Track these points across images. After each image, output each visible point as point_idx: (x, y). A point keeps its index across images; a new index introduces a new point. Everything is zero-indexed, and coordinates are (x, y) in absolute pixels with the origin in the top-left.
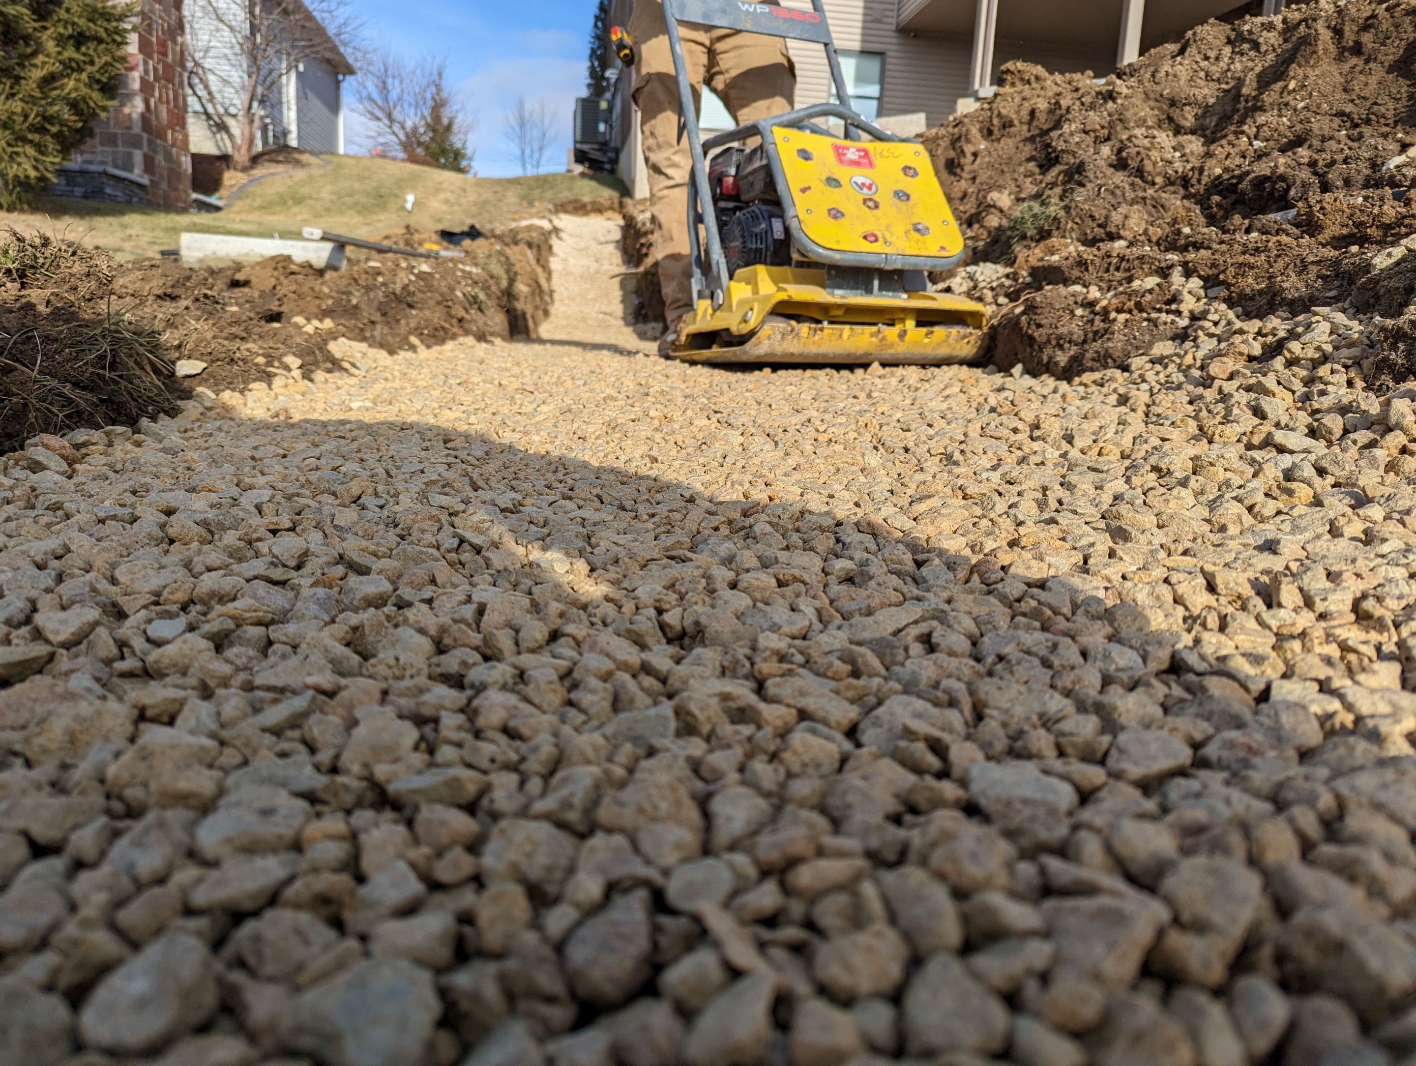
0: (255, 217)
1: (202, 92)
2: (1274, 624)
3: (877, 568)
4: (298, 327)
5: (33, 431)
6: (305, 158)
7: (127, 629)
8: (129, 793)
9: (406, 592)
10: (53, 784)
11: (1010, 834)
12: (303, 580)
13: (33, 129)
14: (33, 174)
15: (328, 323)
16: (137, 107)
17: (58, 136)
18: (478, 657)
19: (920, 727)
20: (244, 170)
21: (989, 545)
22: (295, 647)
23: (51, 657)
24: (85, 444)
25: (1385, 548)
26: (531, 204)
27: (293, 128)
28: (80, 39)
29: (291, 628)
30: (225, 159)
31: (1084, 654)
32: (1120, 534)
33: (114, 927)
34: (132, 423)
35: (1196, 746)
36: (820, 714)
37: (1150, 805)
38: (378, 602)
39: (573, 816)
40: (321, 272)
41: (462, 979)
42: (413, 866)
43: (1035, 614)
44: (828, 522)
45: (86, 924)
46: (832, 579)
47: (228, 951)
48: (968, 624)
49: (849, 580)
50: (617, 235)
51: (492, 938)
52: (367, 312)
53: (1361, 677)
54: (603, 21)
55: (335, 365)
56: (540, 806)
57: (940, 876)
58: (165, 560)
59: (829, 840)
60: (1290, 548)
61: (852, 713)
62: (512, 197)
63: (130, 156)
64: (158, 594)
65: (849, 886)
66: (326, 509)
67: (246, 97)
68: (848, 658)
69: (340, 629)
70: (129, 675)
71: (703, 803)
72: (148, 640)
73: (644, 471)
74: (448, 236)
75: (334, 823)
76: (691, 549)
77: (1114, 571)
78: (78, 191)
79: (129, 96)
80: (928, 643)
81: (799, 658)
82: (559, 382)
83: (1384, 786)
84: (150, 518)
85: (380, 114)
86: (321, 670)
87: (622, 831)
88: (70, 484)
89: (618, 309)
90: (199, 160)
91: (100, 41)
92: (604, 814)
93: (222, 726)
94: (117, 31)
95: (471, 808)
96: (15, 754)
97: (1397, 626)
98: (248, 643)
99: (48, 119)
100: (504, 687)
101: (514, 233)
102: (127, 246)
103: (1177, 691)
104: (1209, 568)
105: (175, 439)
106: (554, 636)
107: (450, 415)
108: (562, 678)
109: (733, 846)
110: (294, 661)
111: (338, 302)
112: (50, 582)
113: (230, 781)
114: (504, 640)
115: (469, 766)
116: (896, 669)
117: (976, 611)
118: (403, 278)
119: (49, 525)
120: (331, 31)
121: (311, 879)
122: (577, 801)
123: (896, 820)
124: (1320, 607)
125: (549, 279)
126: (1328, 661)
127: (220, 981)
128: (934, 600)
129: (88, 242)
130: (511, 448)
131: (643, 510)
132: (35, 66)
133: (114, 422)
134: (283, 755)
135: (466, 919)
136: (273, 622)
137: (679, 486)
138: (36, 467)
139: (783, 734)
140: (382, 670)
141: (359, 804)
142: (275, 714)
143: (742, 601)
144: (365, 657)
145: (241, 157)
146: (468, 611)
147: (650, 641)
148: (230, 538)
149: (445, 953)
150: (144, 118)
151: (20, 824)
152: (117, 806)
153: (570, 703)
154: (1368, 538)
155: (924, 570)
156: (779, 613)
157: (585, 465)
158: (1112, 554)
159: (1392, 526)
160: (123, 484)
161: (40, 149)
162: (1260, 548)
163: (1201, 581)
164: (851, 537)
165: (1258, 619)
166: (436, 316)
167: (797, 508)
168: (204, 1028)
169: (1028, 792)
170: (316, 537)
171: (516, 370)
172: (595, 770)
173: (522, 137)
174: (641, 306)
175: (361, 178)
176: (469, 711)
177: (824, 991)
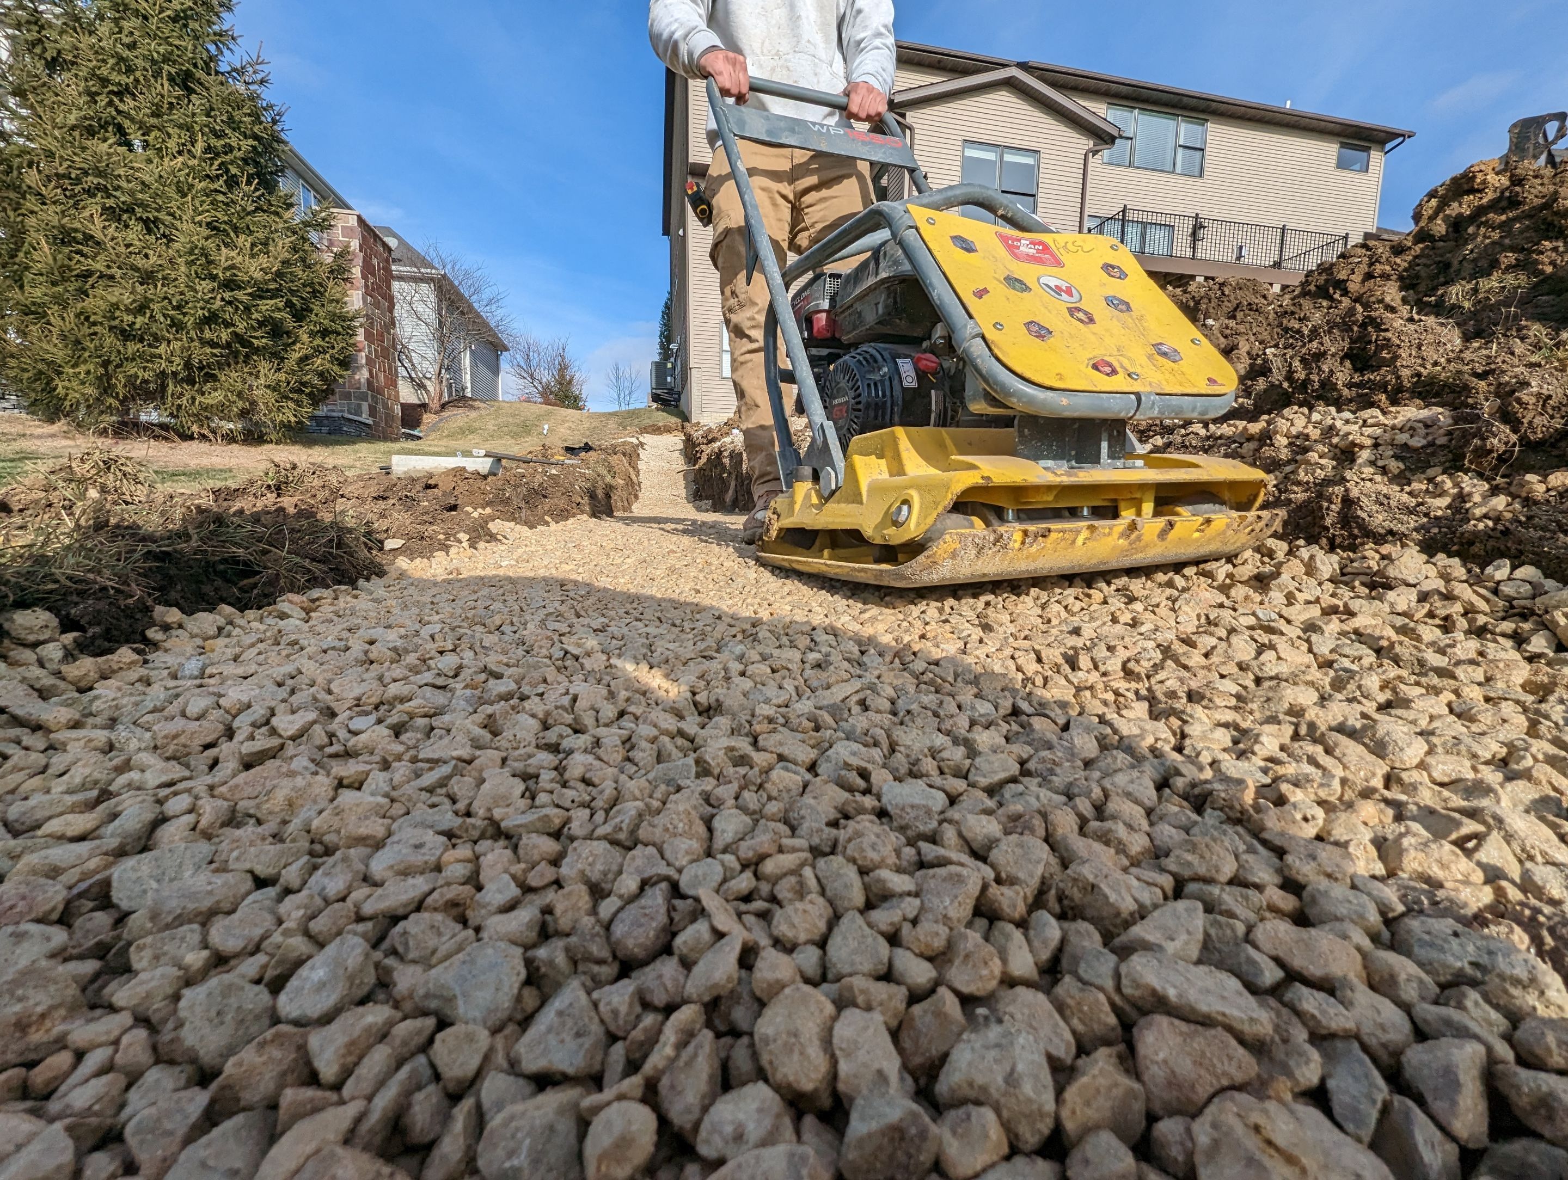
0: (444, 442)
1: (407, 365)
2: (1075, 681)
3: (836, 657)
4: (468, 514)
5: (282, 592)
6: (476, 404)
7: (335, 725)
8: (327, 838)
9: (526, 689)
10: (274, 836)
11: (902, 829)
12: (458, 685)
13: (293, 390)
15: (488, 510)
16: (363, 375)
17: (310, 395)
18: (570, 731)
19: (855, 761)
20: (436, 413)
21: (907, 639)
22: (449, 731)
23: (282, 747)
24: (318, 599)
25: (1143, 629)
26: (625, 428)
27: (469, 385)
28: (325, 333)
29: (446, 718)
30: (424, 406)
31: (959, 707)
32: (987, 628)
33: (307, 934)
34: (353, 583)
35: (1022, 763)
36: (792, 756)
37: (990, 803)
38: (507, 697)
39: (622, 836)
40: (485, 477)
41: (542, 953)
42: (514, 877)
43: (931, 683)
44: (807, 628)
45: (287, 933)
46: (807, 666)
47: (385, 945)
48: (890, 692)
49: (818, 666)
50: (681, 446)
51: (564, 923)
52: (515, 502)
53: (1124, 712)
55: (492, 537)
56: (600, 831)
57: (853, 861)
58: (365, 676)
59: (787, 842)
60: (1088, 632)
61: (813, 754)
62: (612, 424)
63: (359, 406)
64: (359, 699)
65: (796, 872)
66: (478, 635)
67: (437, 367)
68: (813, 719)
69: (479, 717)
70: (335, 756)
71: (708, 822)
72: (350, 731)
73: (690, 599)
74: (570, 450)
75: (464, 851)
76: (718, 651)
77: (981, 653)
78: (325, 429)
79: (359, 368)
80: (863, 704)
81: (781, 720)
82: (640, 542)
83: (1132, 782)
84: (357, 647)
85: (525, 375)
86: (463, 746)
87: (654, 845)
88: (306, 627)
89: (683, 492)
90: (405, 407)
91: (338, 334)
92: (642, 834)
93: (394, 788)
94: (349, 327)
95: (557, 835)
96: (250, 816)
97: (1148, 677)
98: (417, 730)
99: (304, 384)
100: (585, 751)
101: (614, 447)
102: (358, 464)
103: (1015, 727)
104: (1037, 647)
105: (381, 592)
106: (622, 714)
107: (567, 568)
108: (624, 743)
109: (725, 851)
110: (446, 740)
111: (497, 496)
112: (285, 695)
113: (395, 826)
114: (588, 720)
115: (558, 806)
116: (842, 724)
117: (895, 682)
118: (539, 478)
119: (288, 656)
120: (493, 324)
121: (445, 889)
122: (624, 826)
123: (834, 824)
124: (1102, 668)
125: (638, 475)
126: (1105, 703)
127: (377, 965)
128: (870, 677)
129: (330, 462)
130: (606, 590)
131: (687, 626)
132: (295, 350)
133: (340, 583)
134: (433, 806)
135: (548, 911)
136: (435, 715)
137: (712, 608)
138: (283, 616)
139: (767, 771)
140: (504, 744)
141: (482, 836)
142: (429, 779)
143: (747, 684)
144: (495, 734)
145: (435, 405)
146: (566, 701)
147: (685, 713)
148: (411, 659)
149: (533, 935)
150: (369, 383)
151: (248, 866)
152: (318, 848)
153: (628, 759)
154: (1134, 623)
155: (865, 659)
156: (771, 691)
157: (652, 598)
158: (981, 641)
159: (1148, 615)
160: (341, 625)
161: (298, 403)
162: (1071, 633)
163: (1033, 656)
164: (821, 637)
165: (1066, 677)
166: (562, 503)
167: (788, 619)
168: (362, 1002)
169: (917, 801)
170: (469, 654)
171: (612, 536)
172: (639, 804)
173: (618, 388)
174: (697, 490)
175: (514, 416)
176: (559, 769)
177: (777, 943)
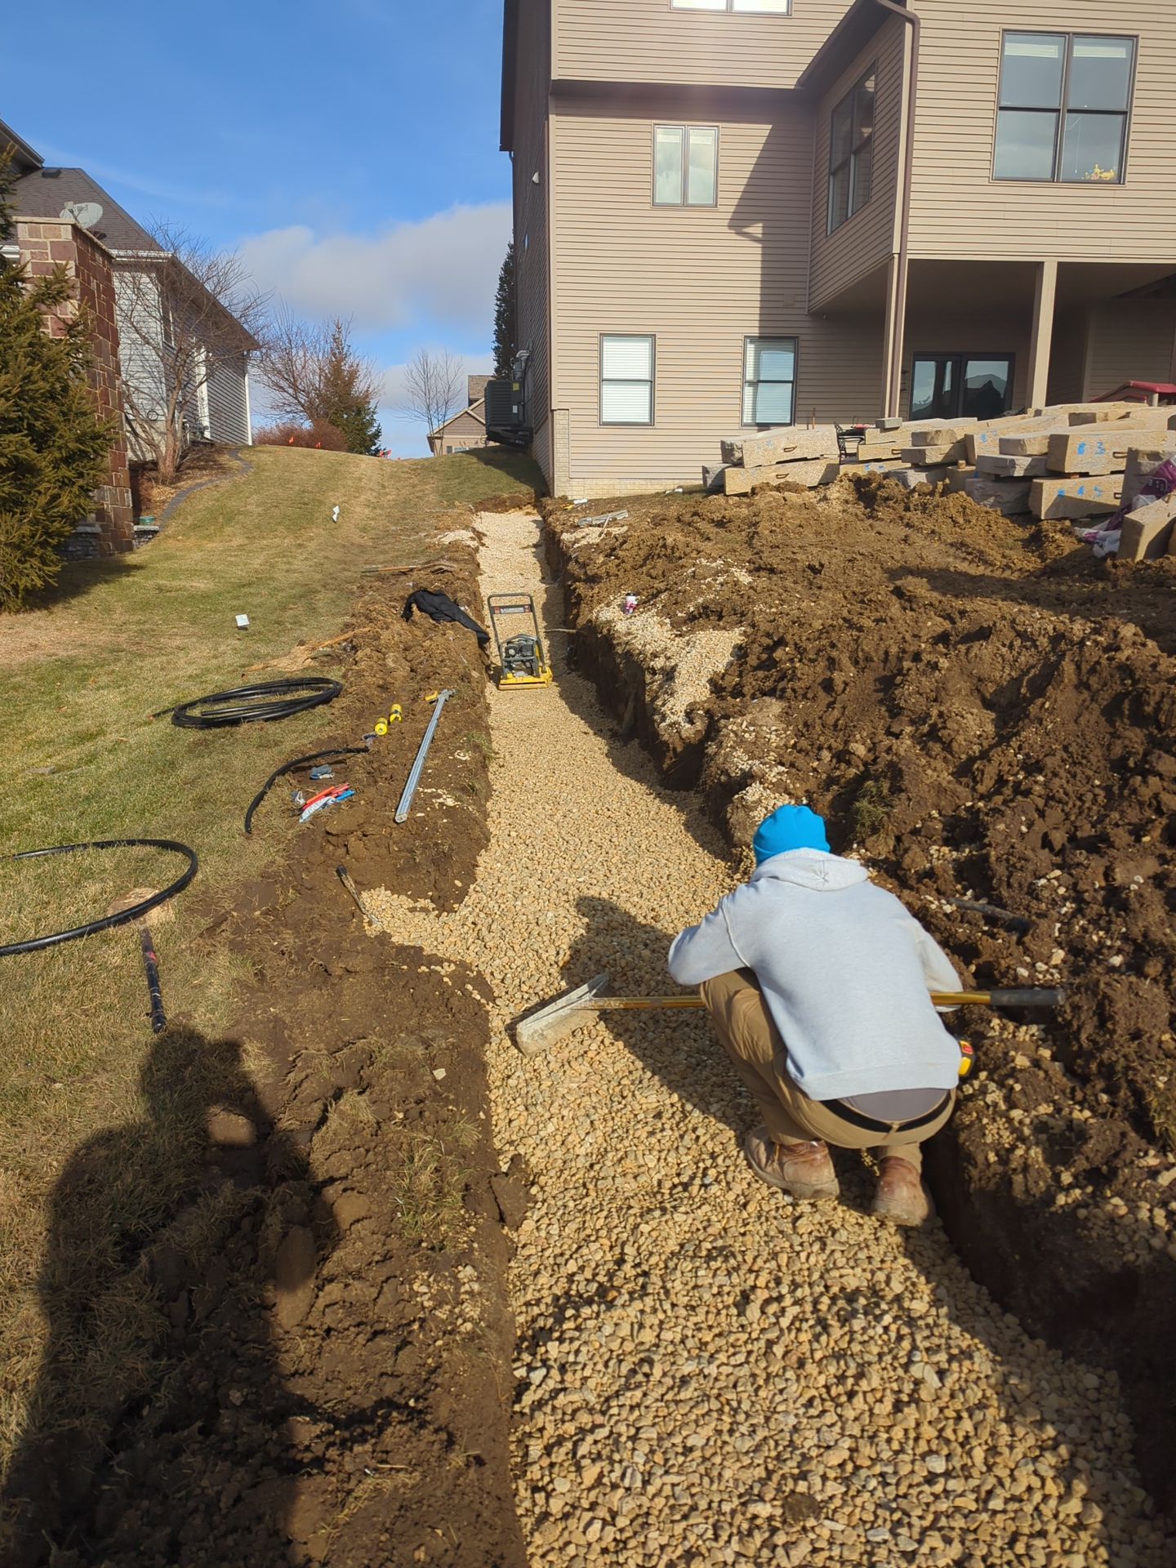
6: (223, 457)
14: (39, 583)
20: (171, 483)
26: (451, 503)
27: (206, 422)
50: (536, 537)
54: (508, 283)
62: (431, 493)
85: (283, 384)
132: (40, 493)
145: (167, 469)
